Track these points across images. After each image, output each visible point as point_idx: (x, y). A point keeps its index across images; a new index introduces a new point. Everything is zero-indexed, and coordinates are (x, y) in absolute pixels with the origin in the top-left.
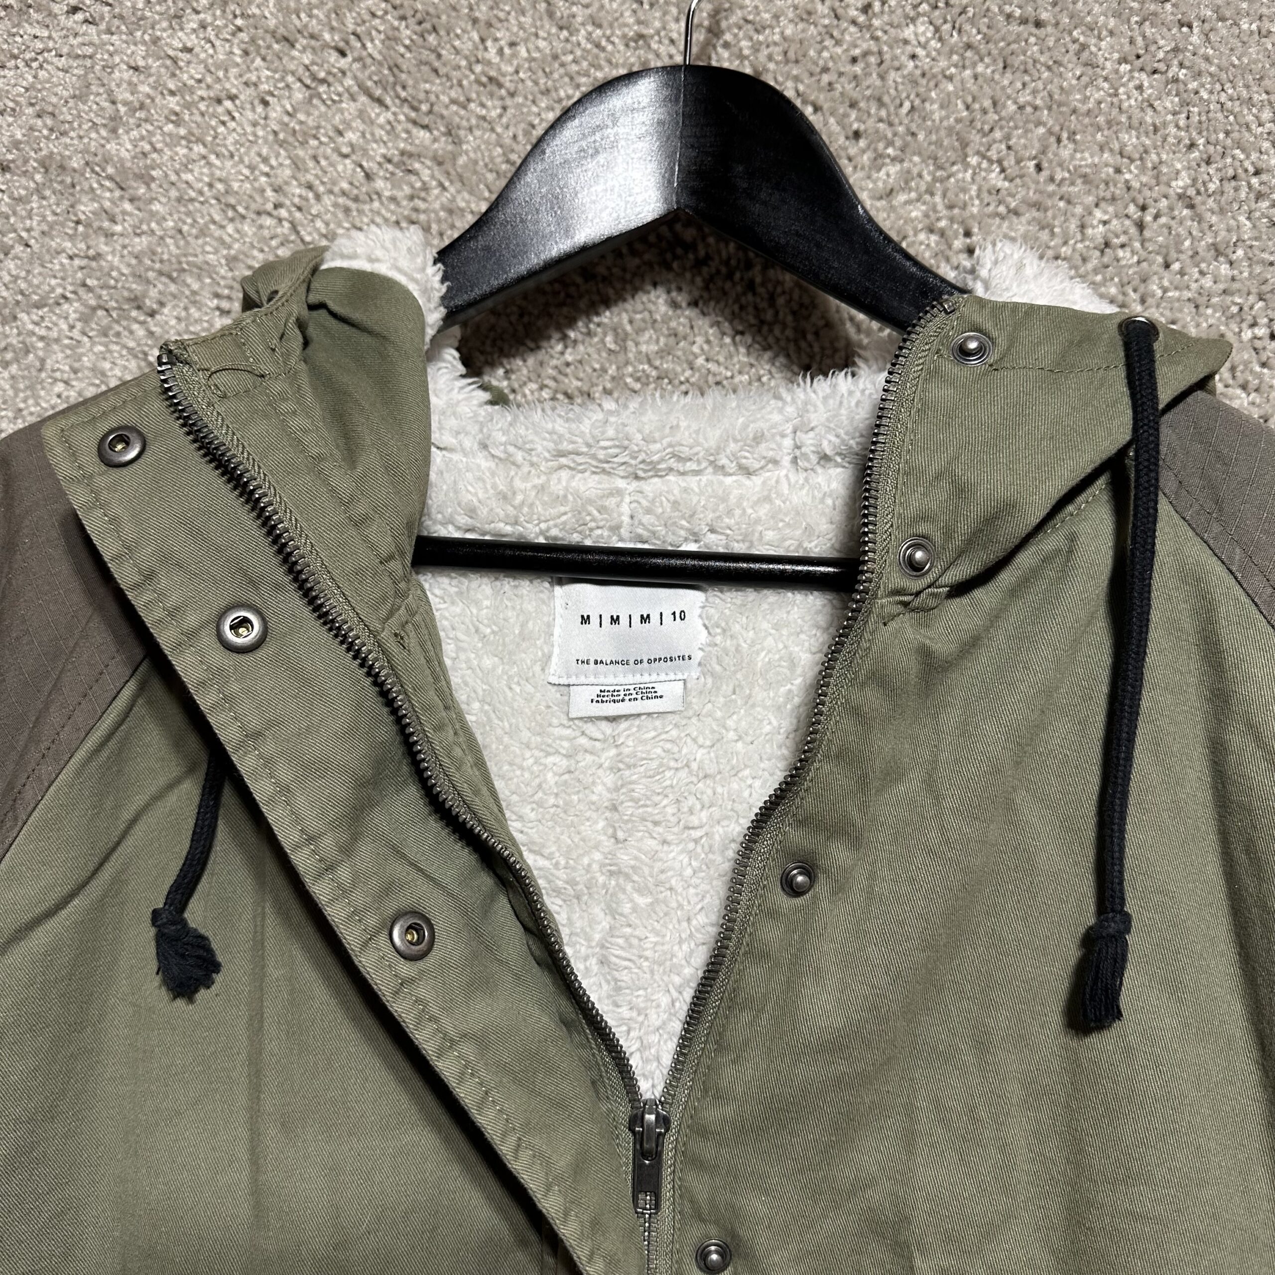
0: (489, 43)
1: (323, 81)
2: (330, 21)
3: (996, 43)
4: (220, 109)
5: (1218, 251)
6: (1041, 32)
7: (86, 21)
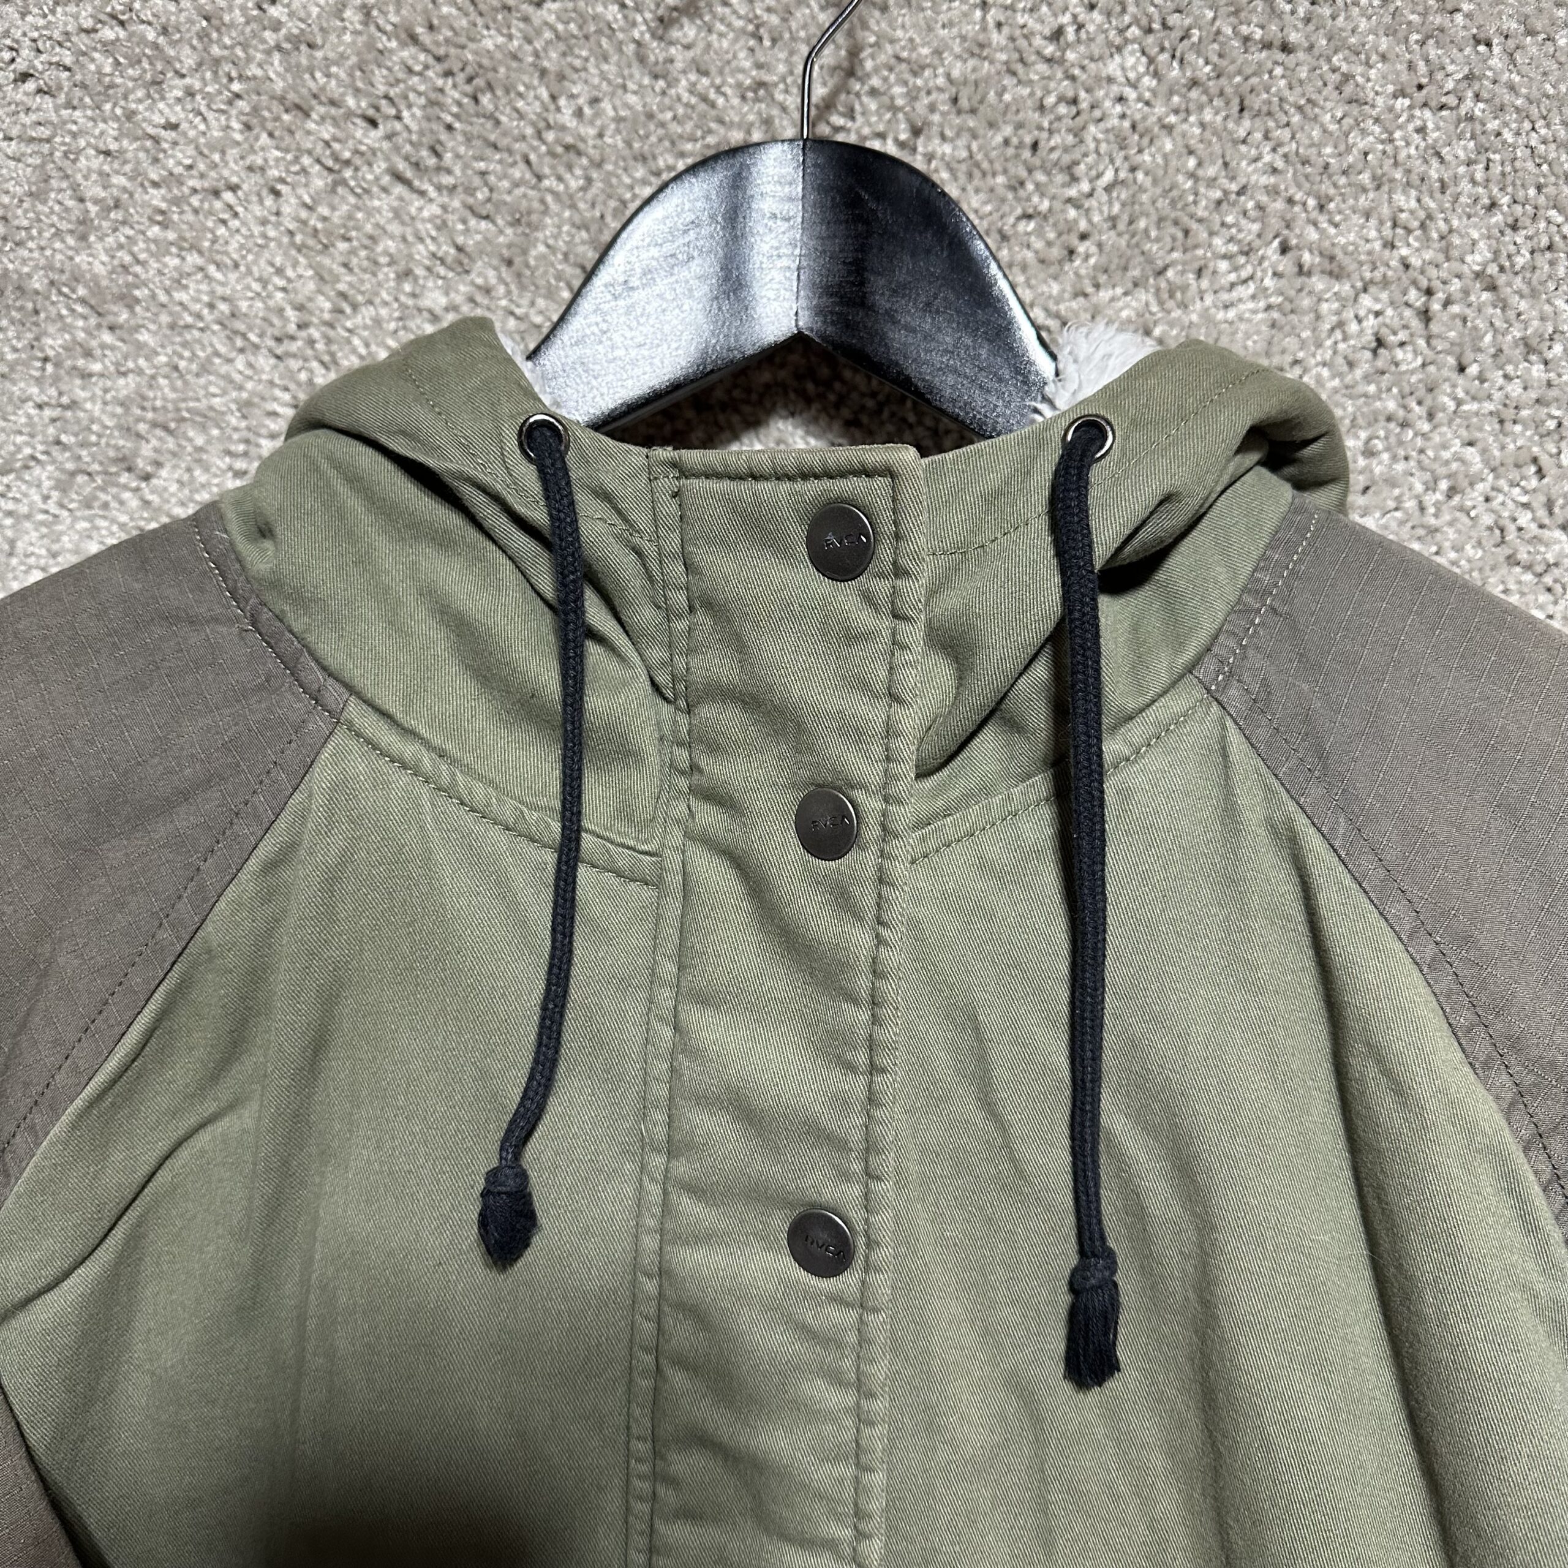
0: (562, 102)
1: (347, 163)
2: (354, 81)
3: (1231, 78)
4: (218, 205)
5: (1529, 348)
6: (1291, 60)
7: (40, 91)
